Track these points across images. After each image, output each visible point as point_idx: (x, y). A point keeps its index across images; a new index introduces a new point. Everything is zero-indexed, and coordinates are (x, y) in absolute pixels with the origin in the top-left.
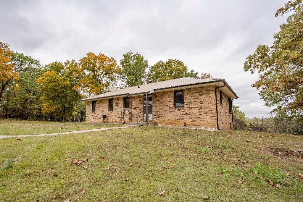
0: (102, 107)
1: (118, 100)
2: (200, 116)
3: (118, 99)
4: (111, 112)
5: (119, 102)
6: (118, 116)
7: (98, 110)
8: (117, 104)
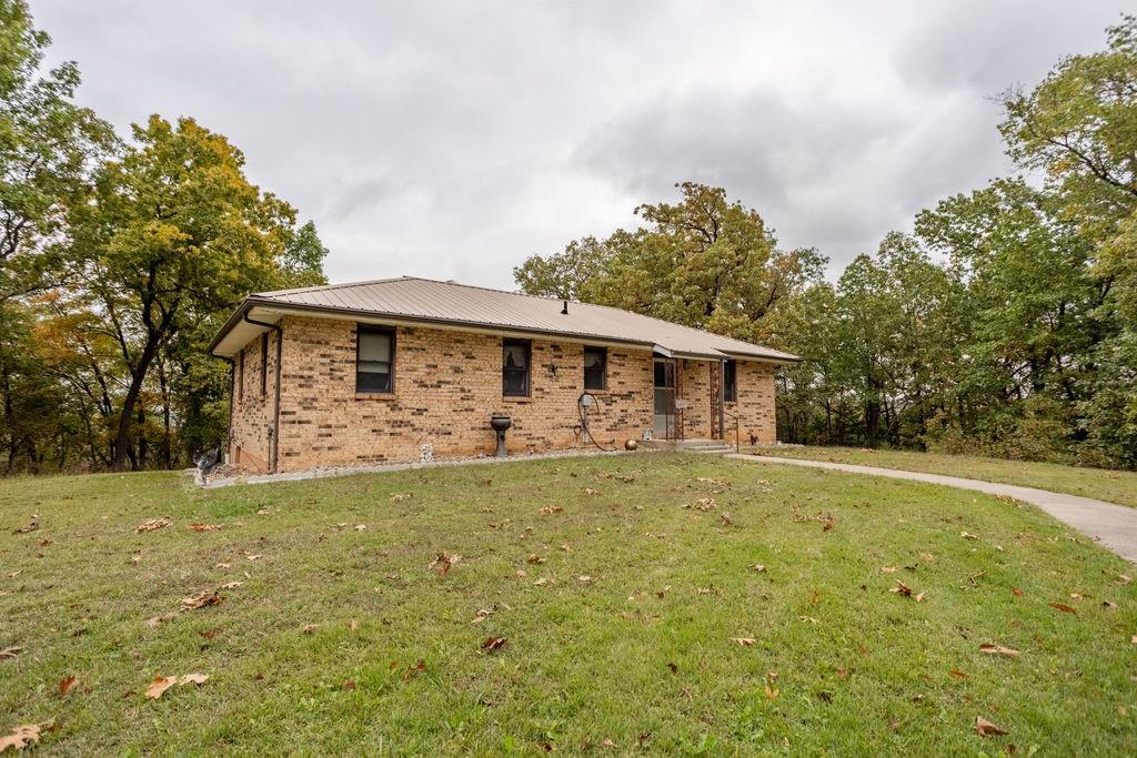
0: (457, 370)
1: (557, 353)
2: (758, 422)
3: (555, 347)
4: (519, 403)
5: (565, 361)
6: (559, 419)
7: (422, 385)
8: (553, 369)
